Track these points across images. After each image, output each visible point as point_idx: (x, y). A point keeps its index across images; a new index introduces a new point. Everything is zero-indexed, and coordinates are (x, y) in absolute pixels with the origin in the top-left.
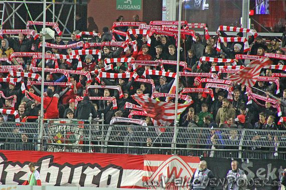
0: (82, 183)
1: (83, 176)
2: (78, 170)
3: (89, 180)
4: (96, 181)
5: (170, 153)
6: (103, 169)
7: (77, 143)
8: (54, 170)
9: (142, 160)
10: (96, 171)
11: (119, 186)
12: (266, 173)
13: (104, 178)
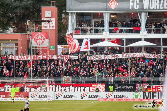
0: (80, 91)
1: (81, 89)
2: (79, 88)
3: (82, 90)
4: (84, 90)
5: (96, 83)
6: (85, 87)
7: (70, 81)
8: (73, 88)
9: (91, 85)
10: (84, 88)
11: (89, 91)
12: (121, 87)
13: (86, 90)
